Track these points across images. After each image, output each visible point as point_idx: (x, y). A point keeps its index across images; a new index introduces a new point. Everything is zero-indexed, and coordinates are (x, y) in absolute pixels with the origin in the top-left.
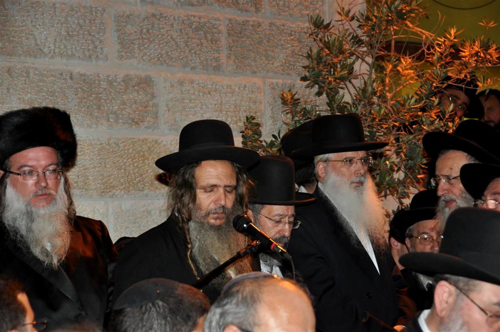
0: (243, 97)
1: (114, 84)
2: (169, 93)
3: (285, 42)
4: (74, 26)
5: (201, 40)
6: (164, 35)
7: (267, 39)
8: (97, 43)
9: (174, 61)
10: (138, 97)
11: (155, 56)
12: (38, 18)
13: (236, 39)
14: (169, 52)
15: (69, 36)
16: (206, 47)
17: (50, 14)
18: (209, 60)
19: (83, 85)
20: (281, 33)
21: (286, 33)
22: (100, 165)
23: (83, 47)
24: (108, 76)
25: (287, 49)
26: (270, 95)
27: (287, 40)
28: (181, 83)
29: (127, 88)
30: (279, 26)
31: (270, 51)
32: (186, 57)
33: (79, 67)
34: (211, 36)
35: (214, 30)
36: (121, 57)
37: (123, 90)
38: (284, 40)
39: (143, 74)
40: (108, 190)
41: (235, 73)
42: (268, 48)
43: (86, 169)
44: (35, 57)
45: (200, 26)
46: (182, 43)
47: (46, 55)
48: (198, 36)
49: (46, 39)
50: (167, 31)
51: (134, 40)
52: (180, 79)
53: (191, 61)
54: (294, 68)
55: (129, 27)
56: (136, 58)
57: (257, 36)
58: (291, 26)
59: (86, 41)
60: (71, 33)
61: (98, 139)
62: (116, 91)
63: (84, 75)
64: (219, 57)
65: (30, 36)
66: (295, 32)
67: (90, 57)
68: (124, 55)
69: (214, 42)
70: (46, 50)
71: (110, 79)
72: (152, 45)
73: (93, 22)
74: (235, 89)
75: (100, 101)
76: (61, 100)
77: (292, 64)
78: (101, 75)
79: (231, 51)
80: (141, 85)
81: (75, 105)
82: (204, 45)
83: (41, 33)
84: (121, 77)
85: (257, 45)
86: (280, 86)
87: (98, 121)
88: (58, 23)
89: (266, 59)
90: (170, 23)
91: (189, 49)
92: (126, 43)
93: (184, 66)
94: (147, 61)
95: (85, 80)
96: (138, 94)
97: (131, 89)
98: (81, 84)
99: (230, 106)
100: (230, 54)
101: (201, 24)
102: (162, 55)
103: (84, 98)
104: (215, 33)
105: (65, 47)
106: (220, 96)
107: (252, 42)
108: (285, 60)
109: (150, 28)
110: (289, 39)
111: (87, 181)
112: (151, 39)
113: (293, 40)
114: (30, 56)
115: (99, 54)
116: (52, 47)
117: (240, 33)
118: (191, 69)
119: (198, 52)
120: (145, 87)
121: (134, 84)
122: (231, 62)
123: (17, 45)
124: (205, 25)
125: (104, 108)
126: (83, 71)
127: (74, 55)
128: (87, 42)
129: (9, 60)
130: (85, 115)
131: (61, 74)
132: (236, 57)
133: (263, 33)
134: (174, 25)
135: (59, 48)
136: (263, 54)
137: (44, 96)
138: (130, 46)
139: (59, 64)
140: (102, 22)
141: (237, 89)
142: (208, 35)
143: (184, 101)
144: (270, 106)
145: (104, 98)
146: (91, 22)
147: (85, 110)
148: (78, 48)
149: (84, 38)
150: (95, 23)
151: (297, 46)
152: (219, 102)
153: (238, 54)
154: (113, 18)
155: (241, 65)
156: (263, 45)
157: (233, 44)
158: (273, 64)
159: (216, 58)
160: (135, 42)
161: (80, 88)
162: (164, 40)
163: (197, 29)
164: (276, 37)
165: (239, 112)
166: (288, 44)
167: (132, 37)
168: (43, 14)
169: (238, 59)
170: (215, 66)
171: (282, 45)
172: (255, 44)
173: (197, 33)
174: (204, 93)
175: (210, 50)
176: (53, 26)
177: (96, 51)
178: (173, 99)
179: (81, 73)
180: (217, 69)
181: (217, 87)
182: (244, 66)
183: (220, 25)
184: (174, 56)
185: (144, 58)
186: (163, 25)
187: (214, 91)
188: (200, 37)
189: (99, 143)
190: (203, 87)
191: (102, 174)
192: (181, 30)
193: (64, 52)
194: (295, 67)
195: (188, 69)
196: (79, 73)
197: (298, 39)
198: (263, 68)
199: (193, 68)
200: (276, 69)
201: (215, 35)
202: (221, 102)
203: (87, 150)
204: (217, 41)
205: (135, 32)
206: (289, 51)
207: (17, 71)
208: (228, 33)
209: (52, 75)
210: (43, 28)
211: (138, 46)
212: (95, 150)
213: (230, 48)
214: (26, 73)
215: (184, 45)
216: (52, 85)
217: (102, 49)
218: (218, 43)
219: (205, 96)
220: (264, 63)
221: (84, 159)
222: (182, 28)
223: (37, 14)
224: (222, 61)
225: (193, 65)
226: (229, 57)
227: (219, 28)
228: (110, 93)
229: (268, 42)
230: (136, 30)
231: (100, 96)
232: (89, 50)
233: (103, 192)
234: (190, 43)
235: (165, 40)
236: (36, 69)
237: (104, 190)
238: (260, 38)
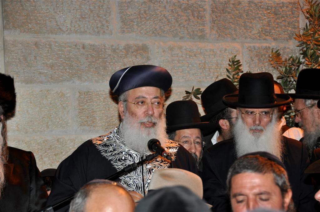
0: (223, 58)
1: (117, 51)
2: (161, 57)
3: (262, 15)
4: (86, 11)
5: (188, 17)
6: (158, 14)
7: (246, 13)
8: (104, 22)
9: (166, 33)
10: (136, 60)
11: (150, 30)
12: (58, 7)
13: (219, 14)
14: (162, 27)
15: (83, 18)
16: (193, 22)
17: (68, 3)
18: (195, 31)
19: (92, 53)
20: (258, 8)
21: (263, 8)
22: (105, 109)
23: (93, 26)
24: (112, 46)
25: (263, 20)
26: (248, 56)
27: (264, 13)
28: (171, 49)
29: (127, 53)
30: (257, 3)
31: (249, 22)
32: (176, 29)
33: (89, 40)
34: (197, 13)
35: (201, 9)
36: (123, 32)
37: (124, 55)
38: (261, 14)
39: (140, 44)
40: (111, 127)
41: (217, 40)
42: (247, 20)
43: (94, 112)
44: (56, 34)
45: (188, 7)
46: (172, 20)
47: (64, 32)
48: (186, 14)
49: (65, 21)
50: (161, 11)
51: (134, 19)
52: (170, 46)
53: (180, 32)
54: (270, 34)
55: (130, 10)
56: (136, 31)
57: (237, 12)
58: (268, 2)
59: (95, 21)
60: (83, 16)
61: (104, 91)
62: (118, 56)
63: (94, 46)
64: (204, 29)
65: (52, 19)
66: (272, 7)
67: (98, 32)
68: (126, 30)
69: (200, 18)
70: (64, 29)
71: (114, 47)
72: (148, 22)
73: (101, 7)
74: (217, 52)
75: (106, 64)
76: (75, 64)
77: (268, 32)
78: (106, 45)
79: (214, 23)
80: (138, 51)
81: (86, 67)
82: (191, 20)
83: (60, 17)
84: (122, 46)
85: (237, 19)
86: (256, 48)
87: (104, 78)
88: (74, 10)
89: (245, 29)
90: (163, 6)
91: (178, 24)
92: (127, 21)
93: (175, 36)
94: (144, 34)
95: (94, 49)
96: (136, 57)
97: (130, 54)
98: (90, 52)
99: (212, 65)
100: (213, 26)
101: (189, 5)
102: (156, 29)
103: (93, 62)
104: (201, 11)
105: (79, 26)
106: (204, 57)
107: (233, 17)
108: (262, 28)
109: (147, 10)
110: (265, 12)
111: (95, 120)
112: (147, 18)
113: (269, 13)
114: (52, 33)
115: (105, 30)
116: (69, 26)
117: (223, 10)
118: (180, 39)
119: (186, 26)
120: (142, 53)
121: (133, 51)
122: (214, 32)
123: (42, 26)
124: (192, 6)
125: (109, 68)
126: (92, 43)
127: (86, 32)
128: (96, 22)
129: (36, 37)
130: (94, 74)
131: (76, 46)
132: (218, 28)
133: (243, 9)
134: (167, 7)
135: (75, 27)
136: (242, 25)
137: (62, 61)
138: (130, 23)
139: (74, 38)
140: (108, 7)
141: (218, 52)
142: (195, 13)
143: (173, 62)
144: (247, 64)
145: (109, 61)
146: (100, 8)
147: (93, 70)
148: (89, 27)
149: (93, 19)
150: (103, 8)
151: (273, 18)
152: (203, 61)
153: (220, 26)
154: (117, 4)
155: (223, 34)
156: (242, 18)
157: (216, 19)
158: (250, 32)
159: (201, 30)
160: (134, 20)
161: (90, 54)
162: (157, 18)
163: (185, 9)
164: (254, 12)
165: (220, 69)
166: (265, 16)
167: (132, 17)
168: (62, 4)
169: (220, 30)
170: (200, 36)
171: (259, 18)
172: (235, 18)
173: (186, 12)
174: (190, 56)
175: (196, 24)
176: (70, 12)
177: (103, 28)
178: (165, 61)
179: (91, 44)
180: (202, 37)
181: (202, 51)
182: (226, 35)
183: (205, 5)
184: (165, 30)
185: (141, 32)
186: (157, 7)
187: (199, 54)
188: (188, 15)
189: (104, 93)
190: (189, 51)
191: (106, 115)
192: (172, 10)
193: (78, 30)
194: (271, 34)
195: (177, 39)
196: (89, 44)
197: (274, 12)
198: (241, 36)
199: (182, 38)
200: (254, 36)
201: (201, 12)
202: (205, 62)
203: (95, 98)
204: (203, 17)
205: (135, 13)
206: (265, 22)
207: (42, 44)
208: (212, 11)
209: (69, 47)
210: (62, 13)
211: (137, 23)
212: (101, 98)
213: (214, 21)
214: (48, 45)
215: (174, 21)
216: (68, 53)
217: (107, 26)
218: (203, 18)
219: (191, 58)
220: (242, 31)
221: (92, 105)
222: (173, 9)
223: (58, 4)
224: (206, 32)
225: (181, 35)
226: (212, 29)
227: (204, 8)
228: (114, 57)
229: (247, 16)
230: (135, 12)
231: (105, 60)
232: (97, 28)
233: (107, 128)
234: (179, 20)
235: (159, 18)
236: (56, 42)
237: (108, 127)
238: (239, 13)
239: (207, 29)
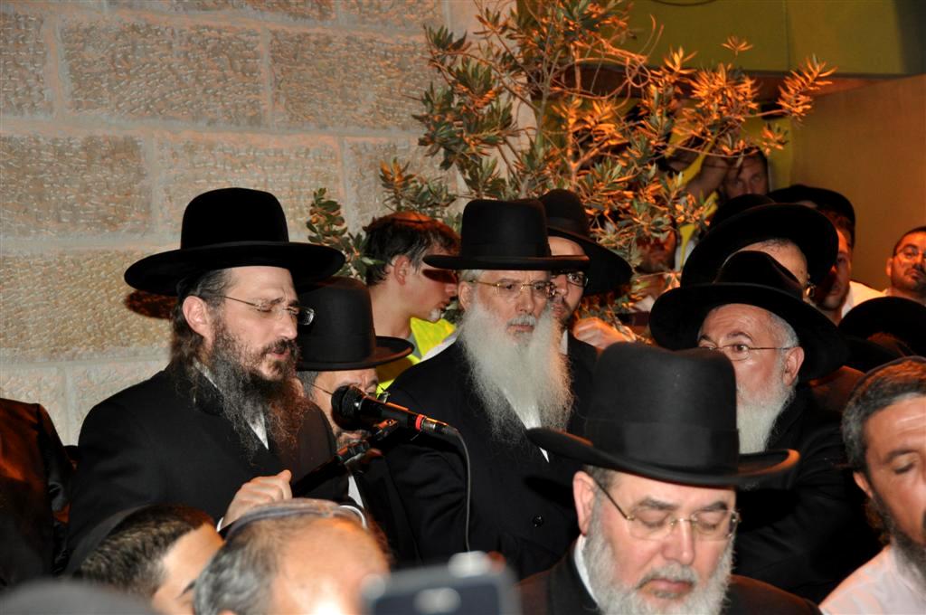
0: (304, 170)
1: (66, 154)
2: (170, 168)
3: (376, 71)
5: (223, 70)
6: (156, 64)
7: (343, 66)
8: (31, 81)
9: (176, 110)
10: (112, 177)
11: (141, 102)
13: (289, 67)
14: (166, 94)
16: (234, 83)
18: (239, 106)
19: (8, 159)
20: (367, 55)
21: (376, 55)
22: (47, 302)
23: (5, 89)
24: (55, 140)
25: (379, 82)
26: (354, 166)
27: (379, 66)
28: (191, 149)
29: (90, 161)
30: (364, 42)
31: (350, 86)
32: (199, 101)
34: (241, 63)
35: (247, 53)
36: (78, 105)
37: (83, 165)
38: (374, 67)
39: (120, 135)
40: (64, 347)
41: (289, 128)
42: (345, 82)
43: (21, 310)
45: (221, 46)
46: (189, 77)
48: (217, 64)
50: (162, 55)
51: (100, 74)
52: (188, 142)
53: (207, 108)
54: (394, 116)
55: (90, 49)
56: (107, 105)
57: (325, 61)
58: (386, 41)
59: (10, 77)
61: (41, 256)
62: (71, 167)
63: (10, 140)
64: (258, 101)
66: (393, 52)
67: (19, 106)
68: (84, 101)
69: (248, 74)
71: (59, 145)
72: (135, 82)
73: (21, 42)
74: (289, 156)
75: (42, 185)
77: (389, 110)
78: (41, 140)
79: (279, 88)
80: (117, 155)
82: (229, 80)
84: (79, 141)
85: (326, 77)
86: (370, 148)
87: (38, 221)
89: (343, 103)
90: (166, 42)
91: (202, 88)
92: (86, 79)
93: (195, 119)
94: (126, 111)
95: (11, 149)
96: (112, 170)
98: (4, 156)
99: (281, 187)
100: (277, 94)
101: (223, 42)
102: (153, 100)
103: (12, 182)
104: (249, 58)
106: (263, 170)
107: (316, 72)
108: (377, 102)
109: (129, 51)
110: (382, 64)
111: (25, 332)
112: (132, 72)
113: (389, 66)
115: (35, 101)
117: (295, 56)
118: (209, 124)
119: (219, 93)
120: (125, 159)
121: (104, 154)
122: (281, 109)
124: (230, 44)
125: (50, 197)
126: (6, 133)
128: (13, 79)
130: (15, 213)
132: (288, 99)
133: (336, 55)
134: (174, 46)
136: (336, 92)
138: (93, 84)
140: (38, 43)
141: (293, 158)
142: (237, 61)
143: (198, 182)
144: (353, 186)
145: (49, 180)
146: (18, 43)
147: (14, 203)
149: (5, 72)
150: (25, 44)
151: (398, 77)
152: (262, 180)
153: (292, 94)
154: (58, 35)
155: (299, 114)
156: (336, 76)
157: (282, 76)
158: (355, 110)
159: (254, 102)
160: (102, 77)
162: (155, 72)
163: (216, 52)
164: (358, 62)
165: (298, 197)
166: (381, 73)
167: (97, 69)
169: (292, 103)
170: (252, 117)
171: (371, 76)
172: (321, 76)
173: (216, 58)
174: (234, 166)
175: (242, 88)
177: (30, 96)
178: (178, 179)
180: (256, 121)
181: (257, 154)
182: (305, 115)
183: (258, 42)
184: (175, 101)
185: (121, 105)
186: (152, 45)
187: (253, 162)
188: (222, 66)
189: (42, 262)
190: (231, 156)
191: (50, 319)
192: (186, 54)
194: (396, 115)
195: (202, 124)
197: (399, 64)
198: (338, 118)
199: (212, 122)
200: (362, 120)
201: (248, 60)
202: (266, 181)
203: (21, 275)
204: (254, 72)
205: (102, 59)
206: (383, 87)
208: (273, 57)
211: (107, 84)
212: (36, 275)
213: (277, 84)
215: (193, 80)
217: (40, 91)
218: (255, 74)
219: (236, 171)
220: (339, 108)
221: (17, 293)
222: (188, 50)
224: (264, 107)
225: (210, 116)
226: (276, 100)
227: (255, 49)
228: (61, 170)
229: (345, 72)
230: (102, 55)
231: (41, 176)
232: (16, 94)
233: (55, 351)
234: (204, 77)
235: (158, 73)
237: (56, 348)
238: (330, 64)
239: (266, 103)
